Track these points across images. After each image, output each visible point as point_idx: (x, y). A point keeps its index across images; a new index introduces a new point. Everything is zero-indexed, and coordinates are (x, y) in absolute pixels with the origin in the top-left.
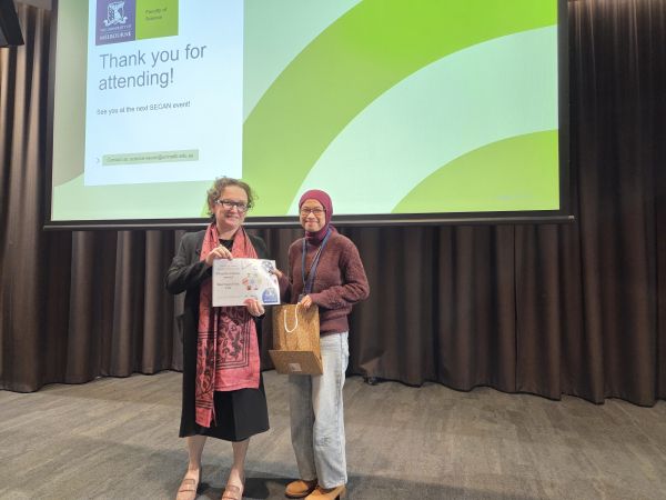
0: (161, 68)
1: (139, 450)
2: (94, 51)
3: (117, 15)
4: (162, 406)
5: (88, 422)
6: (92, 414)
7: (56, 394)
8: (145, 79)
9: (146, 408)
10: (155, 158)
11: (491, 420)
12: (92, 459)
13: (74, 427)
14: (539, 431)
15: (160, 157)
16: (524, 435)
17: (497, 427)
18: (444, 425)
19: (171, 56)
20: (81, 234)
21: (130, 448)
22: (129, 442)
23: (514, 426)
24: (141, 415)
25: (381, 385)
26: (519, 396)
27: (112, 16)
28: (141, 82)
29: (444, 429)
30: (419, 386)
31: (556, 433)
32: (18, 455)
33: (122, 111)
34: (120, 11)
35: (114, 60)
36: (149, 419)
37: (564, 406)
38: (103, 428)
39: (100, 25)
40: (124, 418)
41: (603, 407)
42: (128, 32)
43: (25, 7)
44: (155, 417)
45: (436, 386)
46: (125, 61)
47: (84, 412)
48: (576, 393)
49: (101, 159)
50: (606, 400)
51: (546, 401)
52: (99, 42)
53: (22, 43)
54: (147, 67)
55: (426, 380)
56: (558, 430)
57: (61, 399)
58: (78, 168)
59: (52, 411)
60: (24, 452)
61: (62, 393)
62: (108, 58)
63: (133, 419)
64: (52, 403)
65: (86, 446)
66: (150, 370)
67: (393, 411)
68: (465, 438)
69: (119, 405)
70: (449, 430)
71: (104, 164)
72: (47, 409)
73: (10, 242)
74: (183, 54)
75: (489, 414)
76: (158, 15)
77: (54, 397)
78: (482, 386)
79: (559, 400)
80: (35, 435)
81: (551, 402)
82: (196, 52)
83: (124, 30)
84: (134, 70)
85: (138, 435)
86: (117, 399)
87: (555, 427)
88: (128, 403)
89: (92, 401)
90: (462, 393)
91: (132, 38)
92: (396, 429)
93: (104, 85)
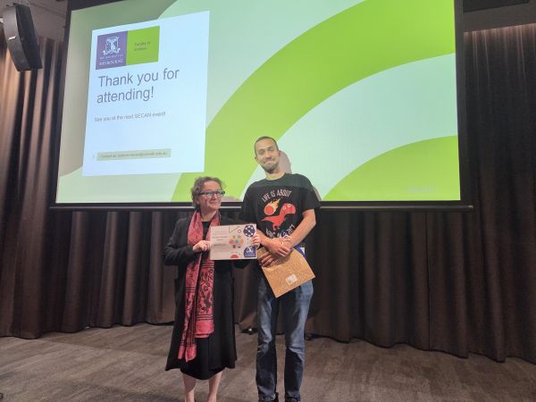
0: (145, 86)
1: (116, 391)
2: (95, 74)
3: (113, 47)
4: (136, 354)
5: (76, 366)
6: (79, 359)
7: (53, 341)
8: (132, 95)
9: (123, 355)
10: (137, 155)
11: (408, 375)
12: (77, 398)
13: (64, 370)
14: (449, 385)
15: (141, 155)
16: (435, 389)
17: (413, 381)
18: (368, 377)
19: (153, 77)
20: (79, 214)
21: (108, 390)
22: (108, 384)
23: (427, 380)
24: (119, 361)
25: (316, 341)
26: (431, 353)
27: (109, 48)
28: (128, 97)
29: (367, 382)
30: (347, 342)
31: (464, 387)
32: (19, 393)
33: (114, 118)
34: (115, 44)
35: (109, 81)
36: (124, 364)
37: (471, 363)
38: (88, 372)
39: (99, 54)
40: (104, 363)
41: (503, 365)
42: (121, 60)
43: (45, 39)
44: (130, 363)
45: (362, 343)
46: (117, 81)
47: (73, 358)
48: (481, 352)
49: (96, 155)
50: (507, 359)
51: (455, 358)
52: (98, 67)
53: (41, 67)
54: (134, 86)
55: (354, 337)
56: (465, 385)
57: (58, 345)
58: (78, 163)
59: (48, 356)
60: (24, 390)
61: (58, 341)
62: (105, 79)
63: (113, 364)
64: (50, 348)
65: (74, 387)
66: (129, 322)
67: (325, 364)
68: (385, 390)
69: (102, 352)
70: (371, 382)
71: (98, 160)
72: (46, 353)
73: (24, 218)
74: (161, 75)
75: (406, 369)
76: (144, 46)
77: (51, 343)
78: (401, 343)
79: (466, 358)
80: (32, 376)
81: (460, 359)
82: (171, 74)
83: (118, 58)
84: (124, 88)
85: (115, 379)
86: (101, 347)
87: (462, 382)
88: (109, 351)
89: (81, 347)
90: (383, 350)
91: (124, 64)
92: (327, 380)
93: (101, 99)
